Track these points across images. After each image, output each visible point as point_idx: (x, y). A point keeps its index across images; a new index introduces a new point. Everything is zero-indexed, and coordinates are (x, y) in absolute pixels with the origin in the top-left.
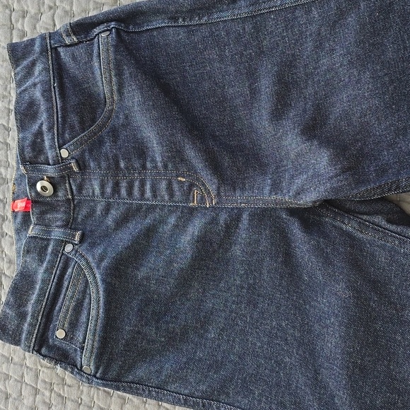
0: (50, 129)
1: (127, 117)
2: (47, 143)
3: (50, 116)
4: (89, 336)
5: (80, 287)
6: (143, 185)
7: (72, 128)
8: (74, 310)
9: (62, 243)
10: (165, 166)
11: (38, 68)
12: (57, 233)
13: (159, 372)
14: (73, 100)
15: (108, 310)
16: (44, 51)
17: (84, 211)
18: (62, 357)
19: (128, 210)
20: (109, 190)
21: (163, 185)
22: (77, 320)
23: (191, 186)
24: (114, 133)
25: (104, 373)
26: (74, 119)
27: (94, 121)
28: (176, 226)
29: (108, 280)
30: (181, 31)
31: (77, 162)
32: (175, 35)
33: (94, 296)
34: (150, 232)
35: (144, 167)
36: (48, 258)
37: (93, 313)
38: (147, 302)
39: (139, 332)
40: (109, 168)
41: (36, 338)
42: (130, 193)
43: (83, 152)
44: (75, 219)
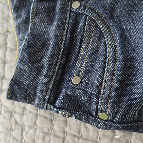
5: (94, 38)
8: (90, 58)
36: (57, 16)
41: (52, 89)
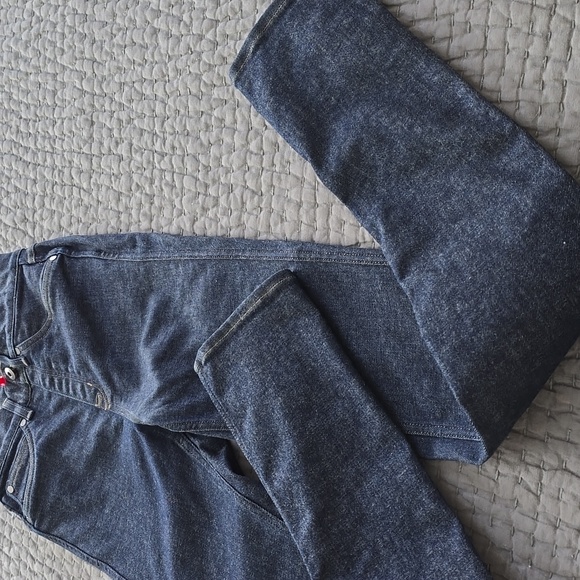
0: (9, 331)
1: (59, 329)
2: (7, 342)
3: (10, 321)
4: (26, 496)
6: (67, 384)
7: (23, 332)
9: (20, 419)
10: (79, 373)
11: (9, 280)
12: (18, 410)
13: (72, 532)
14: (26, 310)
15: (38, 478)
16: (13, 267)
17: (37, 395)
18: (15, 507)
19: (62, 400)
20: (47, 383)
21: (79, 387)
22: (21, 481)
23: (96, 391)
24: (51, 340)
25: (39, 524)
26: (24, 325)
27: (39, 328)
28: (89, 420)
29: (41, 454)
30: (101, 263)
31: (25, 359)
32: (97, 266)
33: (31, 464)
34: (73, 421)
35: (67, 370)
36: (10, 428)
37: (30, 477)
38: (67, 476)
39: (58, 499)
40: (45, 367)
42: (61, 388)
43: (29, 352)
44: (32, 399)
